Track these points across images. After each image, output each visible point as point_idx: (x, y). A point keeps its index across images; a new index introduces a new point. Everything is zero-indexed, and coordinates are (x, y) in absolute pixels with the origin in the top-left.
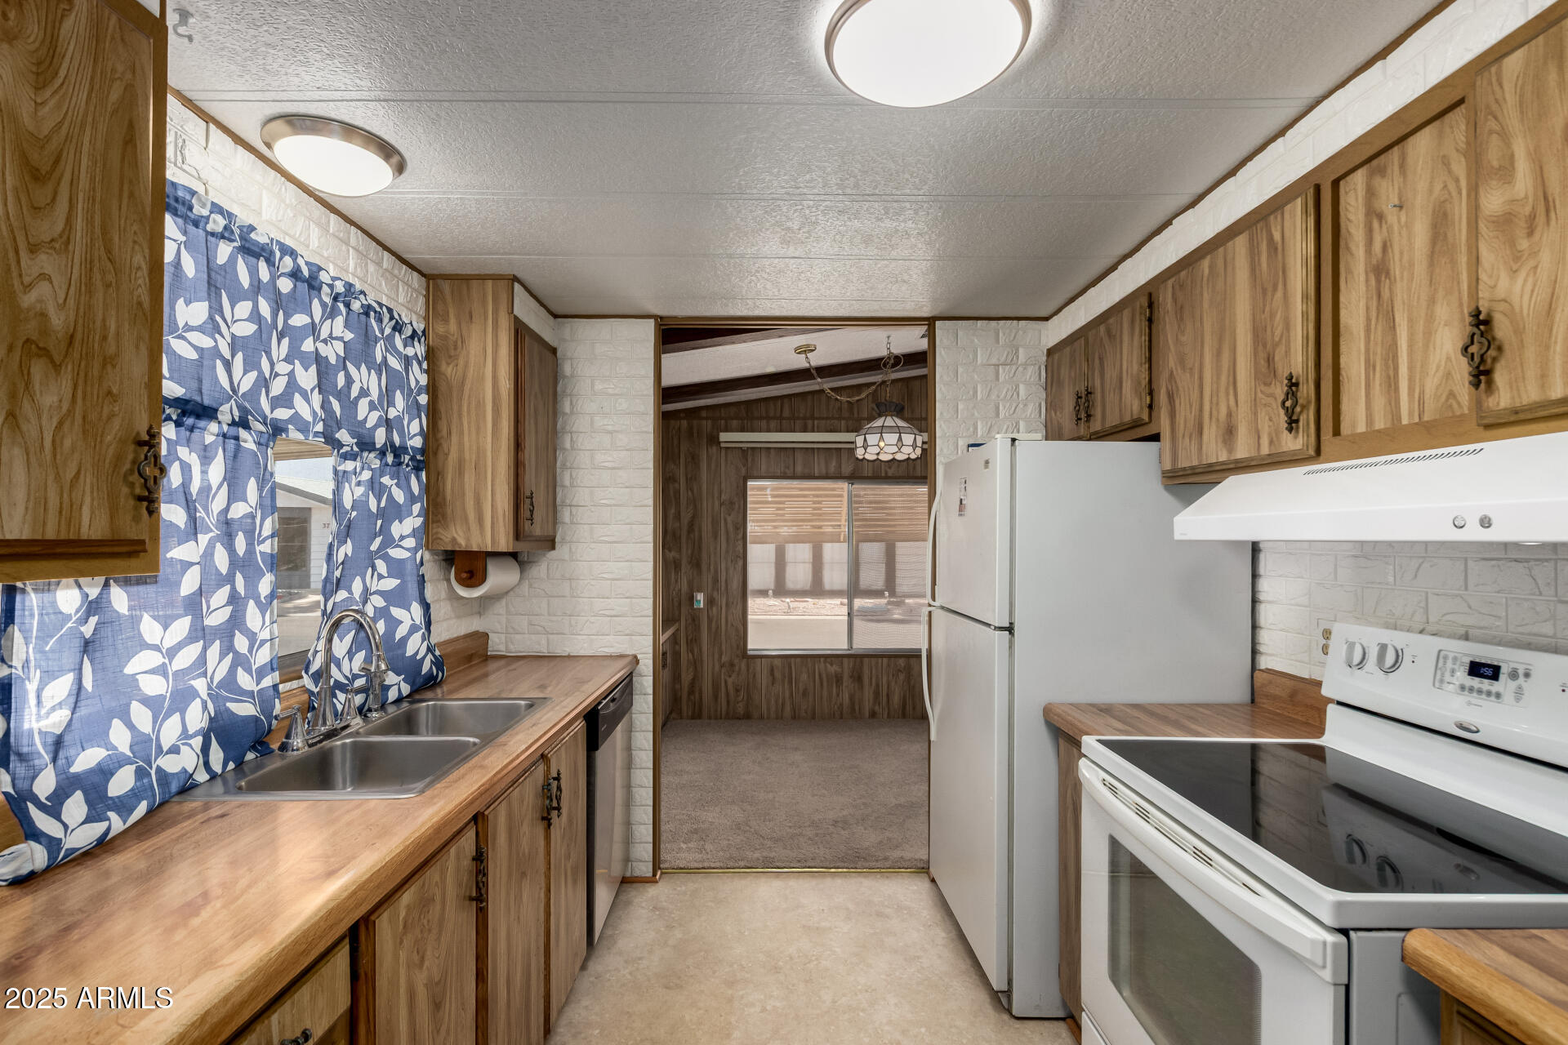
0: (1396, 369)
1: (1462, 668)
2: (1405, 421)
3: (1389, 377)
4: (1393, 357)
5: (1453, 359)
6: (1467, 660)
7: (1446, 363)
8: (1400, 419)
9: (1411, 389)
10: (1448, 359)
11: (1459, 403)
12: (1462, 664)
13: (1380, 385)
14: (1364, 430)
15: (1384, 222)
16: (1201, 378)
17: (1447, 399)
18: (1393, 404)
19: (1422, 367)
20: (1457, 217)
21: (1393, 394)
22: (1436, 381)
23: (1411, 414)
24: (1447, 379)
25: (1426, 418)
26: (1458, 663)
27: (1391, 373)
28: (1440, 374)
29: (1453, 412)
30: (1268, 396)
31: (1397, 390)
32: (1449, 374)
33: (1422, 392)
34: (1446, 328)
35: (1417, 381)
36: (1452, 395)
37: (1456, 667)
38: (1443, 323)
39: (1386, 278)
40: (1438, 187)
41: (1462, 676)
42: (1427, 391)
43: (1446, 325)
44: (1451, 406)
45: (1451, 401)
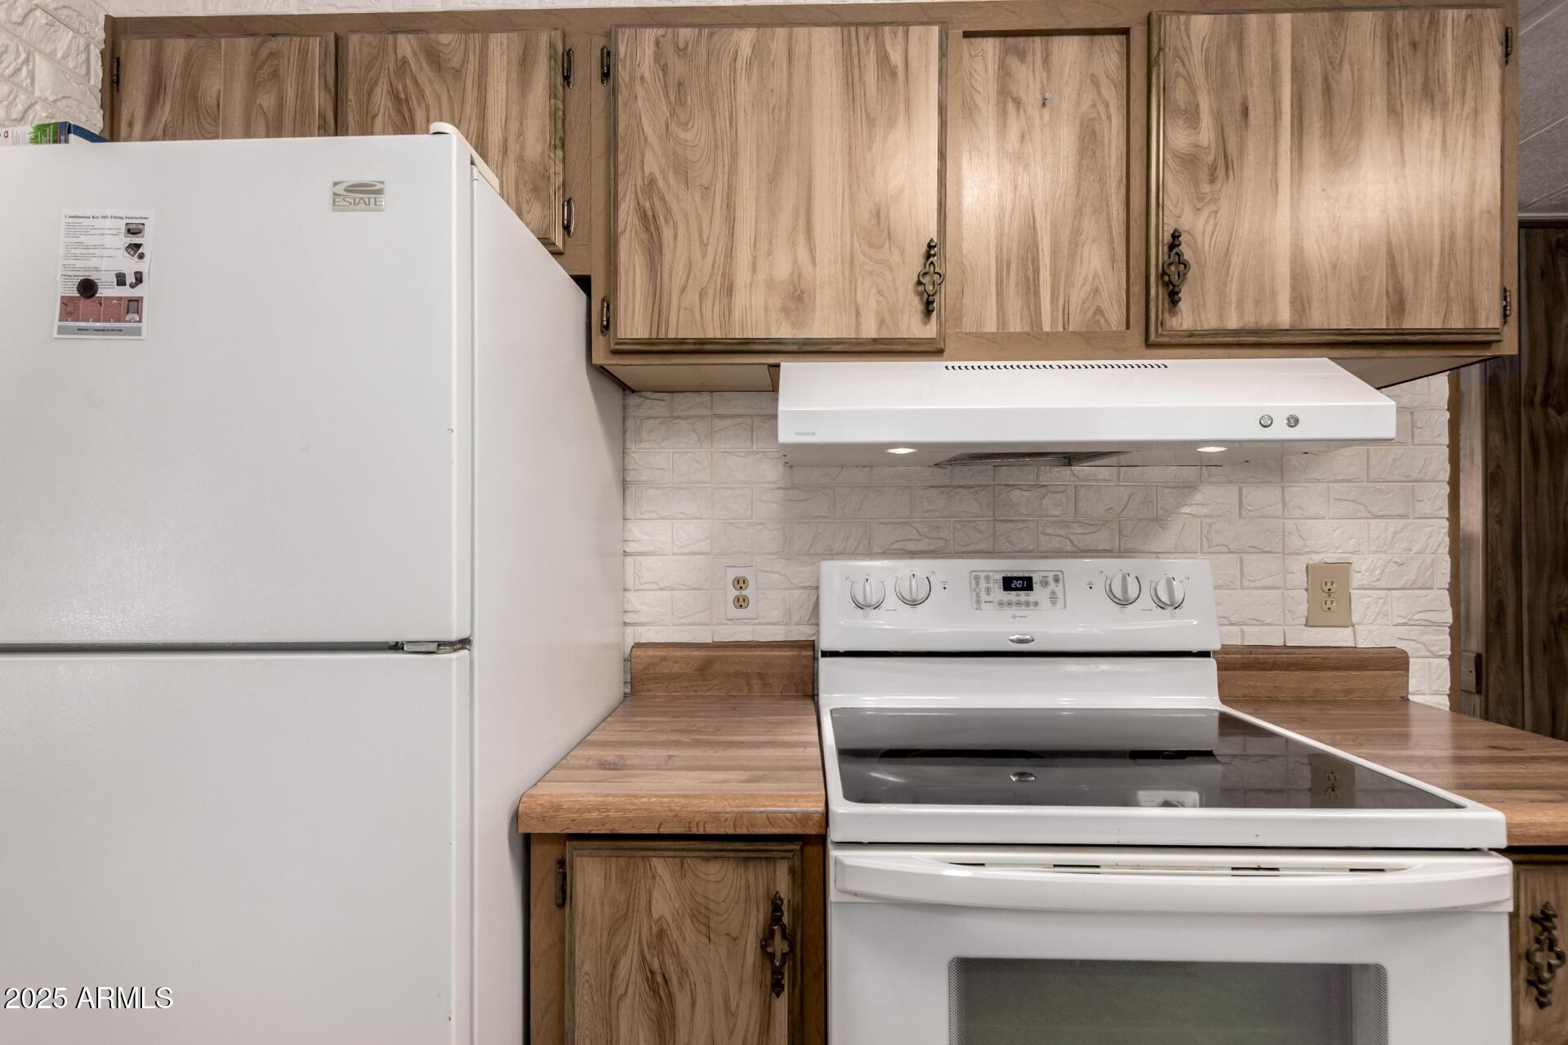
0: (1036, 272)
1: (997, 586)
2: (1047, 328)
3: (1027, 279)
4: (1033, 259)
5: (1102, 277)
6: (1000, 577)
7: (1094, 278)
8: (1040, 325)
9: (1054, 298)
10: (1096, 275)
11: (1106, 321)
12: (996, 581)
13: (1017, 285)
14: (994, 329)
15: (1022, 111)
16: (730, 208)
17: (1095, 314)
18: (1032, 306)
19: (1067, 276)
20: (1106, 140)
21: (1032, 297)
22: (1083, 295)
23: (1054, 321)
24: (1094, 294)
25: (1071, 329)
26: (991, 581)
27: (1030, 274)
28: (1087, 288)
29: (1101, 328)
30: (877, 262)
31: (1037, 294)
32: (1097, 290)
33: (1067, 302)
34: (1095, 245)
35: (1062, 289)
36: (1099, 310)
37: (991, 585)
38: (1090, 238)
39: (1024, 171)
40: (1086, 104)
41: (999, 593)
42: (1073, 302)
43: (1093, 241)
44: (1098, 322)
45: (1097, 317)
